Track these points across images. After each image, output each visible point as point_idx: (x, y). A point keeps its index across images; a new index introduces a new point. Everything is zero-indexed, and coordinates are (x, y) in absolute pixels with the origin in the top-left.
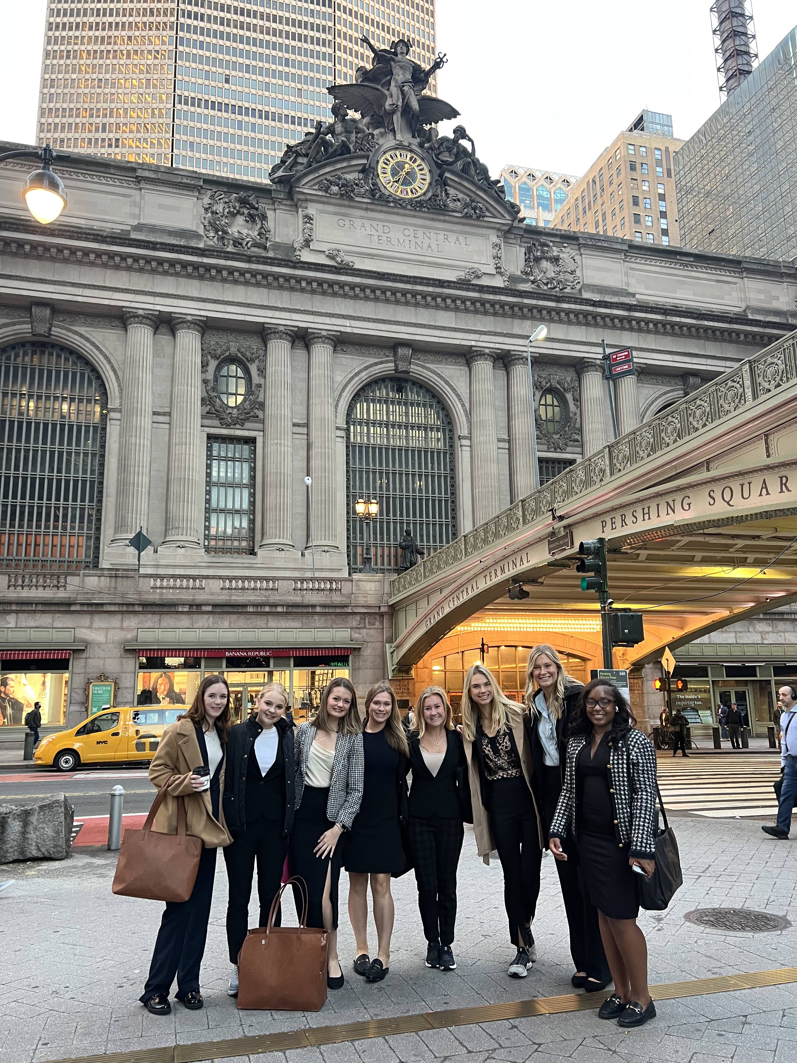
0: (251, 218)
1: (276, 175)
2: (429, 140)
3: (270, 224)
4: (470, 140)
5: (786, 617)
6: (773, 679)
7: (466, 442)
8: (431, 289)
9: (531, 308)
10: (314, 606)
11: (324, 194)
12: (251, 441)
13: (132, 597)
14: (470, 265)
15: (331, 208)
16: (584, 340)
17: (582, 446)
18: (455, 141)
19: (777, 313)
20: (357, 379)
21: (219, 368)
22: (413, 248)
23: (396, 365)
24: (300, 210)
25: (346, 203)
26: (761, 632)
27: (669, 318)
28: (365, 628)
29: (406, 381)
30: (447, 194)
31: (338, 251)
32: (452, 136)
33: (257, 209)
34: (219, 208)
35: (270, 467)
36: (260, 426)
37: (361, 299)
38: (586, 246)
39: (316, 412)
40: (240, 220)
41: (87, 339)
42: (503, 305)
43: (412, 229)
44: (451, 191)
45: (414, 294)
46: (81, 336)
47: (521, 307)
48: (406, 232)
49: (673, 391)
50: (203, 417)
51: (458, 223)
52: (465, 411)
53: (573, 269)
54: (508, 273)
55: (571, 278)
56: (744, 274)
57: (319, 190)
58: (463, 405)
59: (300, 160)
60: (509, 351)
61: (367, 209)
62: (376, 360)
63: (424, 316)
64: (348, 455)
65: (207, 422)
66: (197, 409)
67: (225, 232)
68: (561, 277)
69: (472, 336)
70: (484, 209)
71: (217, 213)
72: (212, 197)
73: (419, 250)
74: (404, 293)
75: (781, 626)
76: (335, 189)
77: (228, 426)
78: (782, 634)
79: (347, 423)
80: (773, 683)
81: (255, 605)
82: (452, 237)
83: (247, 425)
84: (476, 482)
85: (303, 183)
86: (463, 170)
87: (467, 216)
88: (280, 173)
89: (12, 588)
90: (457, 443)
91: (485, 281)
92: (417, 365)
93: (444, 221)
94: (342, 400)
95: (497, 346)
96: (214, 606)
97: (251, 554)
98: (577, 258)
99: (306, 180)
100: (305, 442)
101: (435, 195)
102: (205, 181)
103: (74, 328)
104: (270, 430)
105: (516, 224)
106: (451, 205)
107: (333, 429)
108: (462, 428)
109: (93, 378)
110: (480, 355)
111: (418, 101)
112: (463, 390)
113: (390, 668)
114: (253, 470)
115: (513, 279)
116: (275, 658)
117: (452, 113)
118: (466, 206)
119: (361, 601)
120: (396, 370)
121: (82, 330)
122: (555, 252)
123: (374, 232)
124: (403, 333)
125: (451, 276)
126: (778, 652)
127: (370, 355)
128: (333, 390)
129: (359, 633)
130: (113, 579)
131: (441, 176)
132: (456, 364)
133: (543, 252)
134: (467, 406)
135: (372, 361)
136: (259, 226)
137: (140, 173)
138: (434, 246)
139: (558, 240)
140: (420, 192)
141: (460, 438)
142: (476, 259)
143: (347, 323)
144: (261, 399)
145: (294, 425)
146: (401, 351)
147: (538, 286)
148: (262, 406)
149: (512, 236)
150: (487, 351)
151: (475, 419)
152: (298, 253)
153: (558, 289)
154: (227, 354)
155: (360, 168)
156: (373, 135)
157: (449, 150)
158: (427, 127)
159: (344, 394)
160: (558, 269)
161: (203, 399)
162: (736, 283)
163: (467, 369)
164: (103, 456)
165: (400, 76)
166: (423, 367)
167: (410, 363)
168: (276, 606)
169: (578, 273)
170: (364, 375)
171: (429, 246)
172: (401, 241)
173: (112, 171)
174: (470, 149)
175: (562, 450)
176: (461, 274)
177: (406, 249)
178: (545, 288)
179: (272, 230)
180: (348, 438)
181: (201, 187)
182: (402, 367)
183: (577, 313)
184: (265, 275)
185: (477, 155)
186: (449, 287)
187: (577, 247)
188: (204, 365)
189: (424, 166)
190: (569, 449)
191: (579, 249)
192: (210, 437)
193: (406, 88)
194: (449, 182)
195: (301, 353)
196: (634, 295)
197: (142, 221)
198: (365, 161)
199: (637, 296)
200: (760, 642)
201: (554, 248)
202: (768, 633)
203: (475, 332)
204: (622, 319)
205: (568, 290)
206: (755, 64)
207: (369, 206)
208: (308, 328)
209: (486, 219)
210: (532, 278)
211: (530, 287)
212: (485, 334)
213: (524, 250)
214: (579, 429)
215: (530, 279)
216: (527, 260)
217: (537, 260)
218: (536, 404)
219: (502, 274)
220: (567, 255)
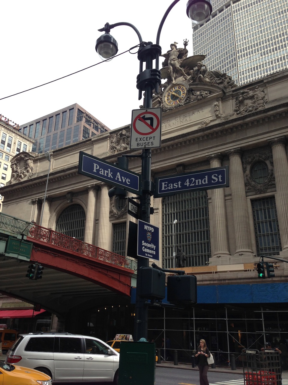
0: (124, 139)
4: (204, 66)
7: (210, 201)
9: (233, 128)
16: (267, 131)
17: (275, 187)
22: (179, 124)
34: (115, 140)
37: (158, 154)
38: (269, 82)
40: (121, 141)
41: (80, 200)
42: (217, 132)
43: (178, 116)
45: (177, 144)
48: (176, 119)
50: (110, 218)
51: (198, 104)
53: (263, 96)
54: (224, 116)
65: (112, 219)
66: (108, 215)
67: (116, 148)
68: (255, 104)
70: (208, 93)
72: (113, 137)
74: (172, 145)
77: (117, 219)
79: (163, 205)
82: (196, 112)
87: (199, 100)
91: (211, 124)
98: (265, 90)
101: (188, 97)
102: (110, 133)
105: (228, 91)
106: (193, 98)
108: (209, 195)
110: (211, 158)
115: (226, 117)
117: (203, 57)
122: (251, 93)
123: (164, 125)
124: (176, 161)
125: (196, 128)
127: (168, 174)
131: (189, 88)
132: (205, 165)
133: (243, 97)
136: (126, 141)
137: (93, 140)
139: (252, 87)
140: (182, 99)
142: (207, 116)
143: (154, 165)
147: (242, 114)
149: (227, 97)
150: (213, 156)
153: (253, 111)
160: (254, 101)
165: (171, 58)
169: (266, 98)
171: (186, 120)
172: (174, 123)
177: (176, 126)
181: (109, 136)
190: (269, 190)
191: (265, 85)
192: (114, 225)
193: (172, 62)
194: (193, 89)
203: (207, 149)
205: (260, 108)
209: (208, 97)
210: (238, 111)
211: (235, 117)
212: (211, 148)
213: (234, 100)
214: (274, 178)
215: (236, 113)
216: (236, 104)
217: (241, 102)
218: (248, 172)
219: (220, 117)
220: (258, 91)
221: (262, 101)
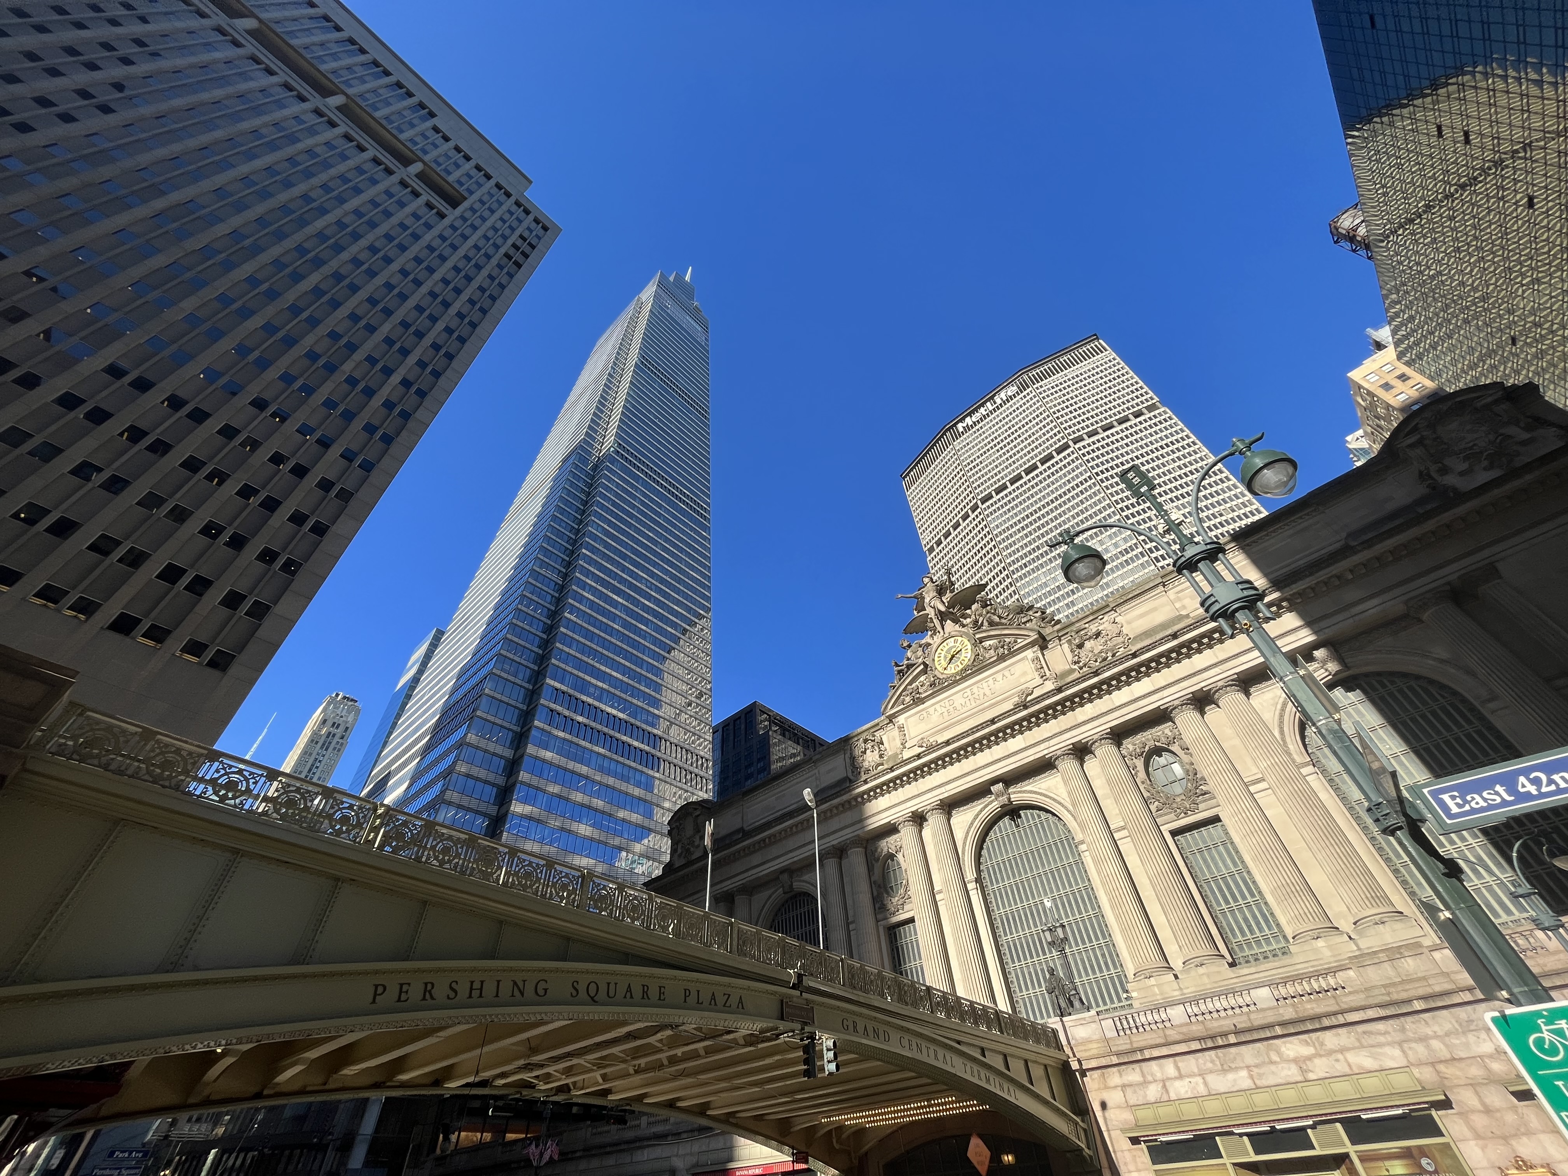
0: (873, 748)
3: (886, 744)
5: (1326, 1021)
6: (1352, 1149)
7: (1083, 847)
8: (987, 731)
9: (1081, 693)
11: (903, 706)
14: (1020, 688)
15: (911, 713)
16: (1153, 689)
17: (1214, 797)
20: (973, 829)
21: (884, 867)
22: (972, 703)
23: (998, 802)
24: (895, 725)
25: (919, 702)
29: (1019, 809)
30: (985, 648)
31: (924, 738)
33: (874, 740)
37: (948, 766)
38: (1121, 604)
39: (942, 877)
42: (1054, 706)
43: (967, 690)
44: (987, 644)
45: (979, 740)
47: (1071, 699)
48: (966, 695)
50: (876, 914)
51: (999, 663)
52: (1073, 816)
53: (1118, 630)
54: (1055, 674)
55: (1119, 640)
57: (900, 706)
58: (1068, 810)
60: (1081, 741)
61: (932, 698)
62: (981, 806)
63: (998, 752)
65: (881, 916)
67: (862, 767)
68: (1109, 645)
69: (1042, 746)
70: (1012, 641)
71: (856, 757)
72: (851, 749)
73: (978, 702)
74: (972, 744)
76: (908, 699)
77: (893, 914)
80: (1357, 1160)
82: (999, 677)
83: (907, 906)
85: (890, 708)
87: (1000, 656)
90: (1080, 850)
91: (1036, 694)
92: (1014, 794)
93: (986, 671)
94: (966, 854)
95: (1066, 743)
98: (1117, 619)
99: (891, 705)
101: (977, 655)
102: (845, 741)
103: (803, 878)
105: (1047, 631)
106: (988, 655)
107: (959, 884)
110: (1056, 758)
112: (1063, 796)
115: (1061, 676)
118: (997, 649)
120: (1002, 806)
121: (806, 877)
122: (1093, 628)
123: (944, 709)
124: (987, 774)
125: (1008, 706)
127: (977, 804)
131: (975, 639)
132: (1049, 774)
133: (1081, 637)
134: (1072, 809)
136: (878, 752)
138: (988, 693)
139: (1091, 618)
140: (966, 661)
141: (1079, 844)
142: (1023, 680)
145: (937, 893)
146: (994, 789)
147: (1089, 666)
149: (1050, 642)
150: (1059, 752)
152: (901, 756)
153: (1110, 657)
154: (884, 854)
155: (922, 672)
159: (966, 848)
160: (1103, 640)
165: (928, 598)
166: (1020, 792)
167: (1007, 795)
169: (1125, 631)
170: (977, 823)
171: (985, 695)
172: (964, 704)
175: (1195, 811)
176: (1017, 699)
177: (970, 707)
178: (1098, 663)
179: (888, 748)
180: (986, 887)
182: (1004, 800)
183: (1126, 673)
186: (1001, 720)
187: (1112, 612)
189: (964, 640)
190: (1202, 806)
191: (1115, 612)
193: (932, 603)
194: (982, 639)
196: (1187, 616)
198: (923, 667)
199: (1191, 615)
201: (1092, 626)
203: (1043, 741)
204: (1176, 650)
205: (1120, 652)
207: (933, 695)
208: (920, 808)
209: (1016, 648)
210: (1081, 663)
211: (1076, 675)
212: (1052, 737)
213: (1066, 646)
214: (1203, 779)
215: (1076, 667)
216: (1072, 651)
217: (1080, 646)
218: (1142, 775)
219: (1048, 679)
220: (1105, 624)
221: (1121, 639)
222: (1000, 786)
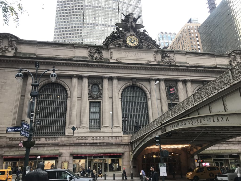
0: (99, 53)
1: (104, 43)
2: (138, 33)
3: (103, 54)
4: (147, 32)
5: (231, 142)
6: (229, 158)
7: (150, 100)
8: (139, 66)
9: (164, 68)
10: (113, 143)
11: (114, 47)
12: (100, 102)
13: (72, 142)
14: (148, 60)
15: (116, 50)
16: (177, 75)
17: (179, 100)
18: (144, 33)
19: (224, 65)
20: (123, 86)
21: (92, 86)
22: (135, 56)
23: (132, 83)
24: (109, 51)
25: (120, 48)
26: (225, 147)
27: (197, 68)
28: (125, 148)
29: (135, 86)
30: (142, 44)
31: (118, 59)
32: (143, 32)
33: (100, 51)
34: (92, 51)
35: (104, 108)
36: (101, 99)
37: (124, 69)
38: (176, 53)
39: (114, 95)
40: (97, 54)
41: (63, 82)
42: (157, 68)
43: (135, 53)
44: (143, 44)
45: (136, 67)
46: (62, 81)
47: (161, 68)
48: (133, 54)
49: (200, 85)
50: (89, 97)
51: (145, 51)
52: (149, 92)
53: (173, 58)
54: (158, 61)
55: (173, 60)
56: (215, 57)
57: (113, 46)
58: (149, 91)
59: (109, 40)
60: (159, 78)
61: (124, 49)
62: (128, 82)
63: (138, 72)
64: (122, 104)
65: (90, 98)
66: (87, 96)
67: (93, 57)
68: (170, 61)
70: (151, 47)
71: (91, 53)
72: (90, 49)
73: (137, 57)
74: (133, 67)
75: (230, 145)
76: (117, 46)
77: (94, 99)
78: (230, 147)
79: (121, 97)
80: (229, 160)
81: (99, 143)
82: (144, 54)
83: (99, 99)
84: (153, 110)
85: (110, 45)
86: (146, 39)
87: (147, 49)
88: (105, 43)
89: (46, 141)
90: (148, 100)
91: (152, 63)
92: (137, 83)
93: (142, 50)
94: (120, 91)
95: (156, 77)
96: (90, 144)
97: (100, 129)
98: (174, 56)
99: (111, 44)
100: (112, 102)
101: (140, 45)
102: (89, 46)
103: (61, 79)
104: (104, 99)
105: (159, 50)
106: (143, 47)
107: (118, 98)
108: (149, 97)
109: (64, 90)
110: (152, 80)
111: (135, 25)
112: (148, 88)
113: (131, 158)
114: (100, 109)
115: (159, 62)
116: (104, 156)
117: (143, 27)
118: (147, 47)
119: (124, 141)
120: (132, 84)
121: (62, 80)
122: (169, 55)
123: (126, 54)
124: (134, 76)
125: (144, 62)
126: (230, 152)
127: (126, 81)
128: (118, 89)
129: (124, 149)
130: (68, 138)
131: (141, 40)
132: (146, 82)
133: (166, 55)
134: (150, 91)
135: (127, 82)
136: (100, 55)
137: (75, 45)
139: (169, 52)
140: (136, 44)
141: (148, 99)
142: (150, 58)
143: (121, 74)
144: (101, 93)
145: (109, 98)
146: (133, 80)
147: (165, 63)
148: (102, 94)
149: (158, 52)
150: (154, 79)
151: (152, 94)
152: (109, 60)
153: (170, 63)
154: (94, 83)
155: (122, 41)
156: (125, 33)
157: (142, 35)
158: (137, 30)
159: (121, 90)
160: (170, 59)
161: (89, 94)
162: (213, 59)
163: (149, 83)
164: (66, 107)
165: (131, 20)
166: (139, 83)
167: (136, 82)
168: (104, 143)
169: (174, 59)
170: (125, 86)
171: (139, 56)
172: (132, 55)
173: (69, 45)
174: (147, 34)
175: (174, 101)
176: (147, 62)
178: (167, 63)
179: (104, 55)
180: (122, 100)
181: (88, 47)
182: (134, 83)
183: (175, 69)
184: (102, 66)
185: (149, 35)
186: (144, 65)
187: (174, 53)
188: (89, 86)
189: (137, 39)
190: (175, 101)
191: (174, 54)
192: (90, 102)
193: (132, 23)
194: (143, 42)
195: (110, 82)
196: (188, 63)
197: (75, 55)
198: (123, 39)
199: (189, 64)
200: (225, 149)
201: (168, 54)
202: (227, 146)
203: (150, 74)
204: (186, 69)
205: (172, 63)
206: (217, 6)
207: (125, 49)
208: (112, 76)
209: (151, 49)
210: (163, 61)
211: (162, 63)
212: (153, 75)
213: (161, 55)
214: (178, 96)
216: (162, 57)
217: (164, 57)
218: (167, 90)
219: (156, 61)
220: (171, 55)
222: (135, 80)
